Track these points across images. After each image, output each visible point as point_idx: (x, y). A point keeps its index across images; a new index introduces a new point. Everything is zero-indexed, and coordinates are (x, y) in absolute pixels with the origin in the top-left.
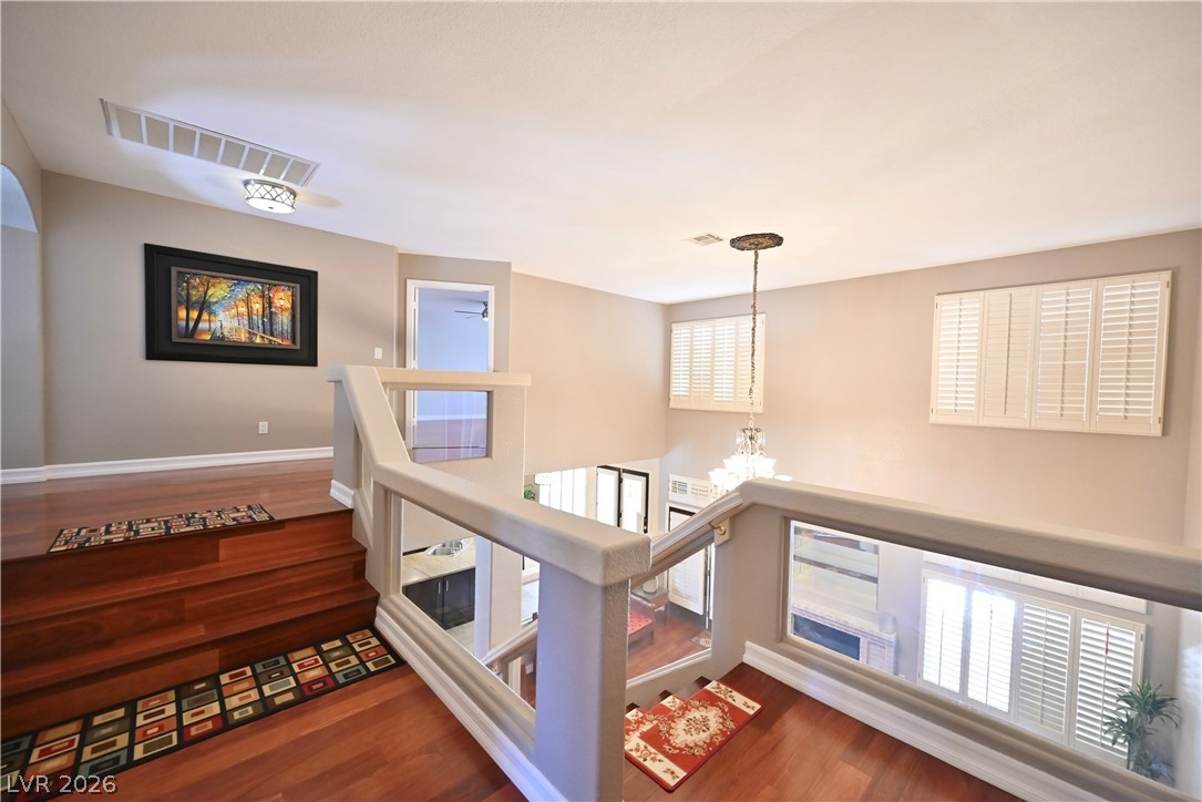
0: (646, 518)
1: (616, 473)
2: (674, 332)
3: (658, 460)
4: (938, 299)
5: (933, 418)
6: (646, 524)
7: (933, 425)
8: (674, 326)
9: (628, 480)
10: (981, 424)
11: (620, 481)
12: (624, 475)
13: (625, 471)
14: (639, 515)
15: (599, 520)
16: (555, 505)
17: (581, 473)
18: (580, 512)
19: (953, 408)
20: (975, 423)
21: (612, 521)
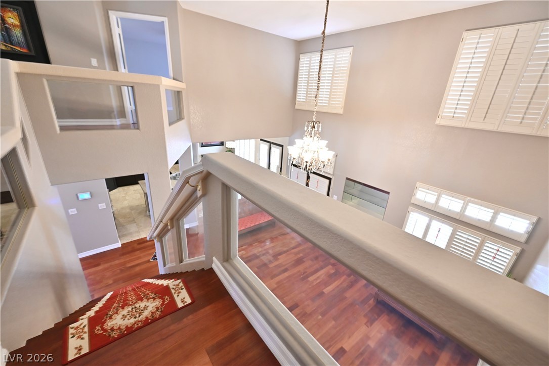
0: (281, 168)
1: (268, 144)
2: (301, 60)
3: (288, 138)
4: (465, 34)
5: (439, 121)
6: (281, 171)
7: (437, 126)
8: (301, 55)
9: (274, 148)
10: (466, 126)
11: (270, 148)
12: (272, 145)
13: (273, 143)
14: (278, 167)
15: (260, 165)
16: (242, 156)
17: (253, 141)
18: (252, 160)
19: (452, 115)
20: (463, 126)
21: (265, 166)
